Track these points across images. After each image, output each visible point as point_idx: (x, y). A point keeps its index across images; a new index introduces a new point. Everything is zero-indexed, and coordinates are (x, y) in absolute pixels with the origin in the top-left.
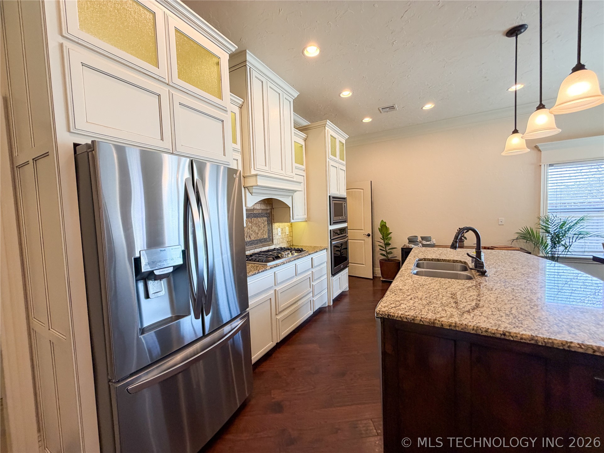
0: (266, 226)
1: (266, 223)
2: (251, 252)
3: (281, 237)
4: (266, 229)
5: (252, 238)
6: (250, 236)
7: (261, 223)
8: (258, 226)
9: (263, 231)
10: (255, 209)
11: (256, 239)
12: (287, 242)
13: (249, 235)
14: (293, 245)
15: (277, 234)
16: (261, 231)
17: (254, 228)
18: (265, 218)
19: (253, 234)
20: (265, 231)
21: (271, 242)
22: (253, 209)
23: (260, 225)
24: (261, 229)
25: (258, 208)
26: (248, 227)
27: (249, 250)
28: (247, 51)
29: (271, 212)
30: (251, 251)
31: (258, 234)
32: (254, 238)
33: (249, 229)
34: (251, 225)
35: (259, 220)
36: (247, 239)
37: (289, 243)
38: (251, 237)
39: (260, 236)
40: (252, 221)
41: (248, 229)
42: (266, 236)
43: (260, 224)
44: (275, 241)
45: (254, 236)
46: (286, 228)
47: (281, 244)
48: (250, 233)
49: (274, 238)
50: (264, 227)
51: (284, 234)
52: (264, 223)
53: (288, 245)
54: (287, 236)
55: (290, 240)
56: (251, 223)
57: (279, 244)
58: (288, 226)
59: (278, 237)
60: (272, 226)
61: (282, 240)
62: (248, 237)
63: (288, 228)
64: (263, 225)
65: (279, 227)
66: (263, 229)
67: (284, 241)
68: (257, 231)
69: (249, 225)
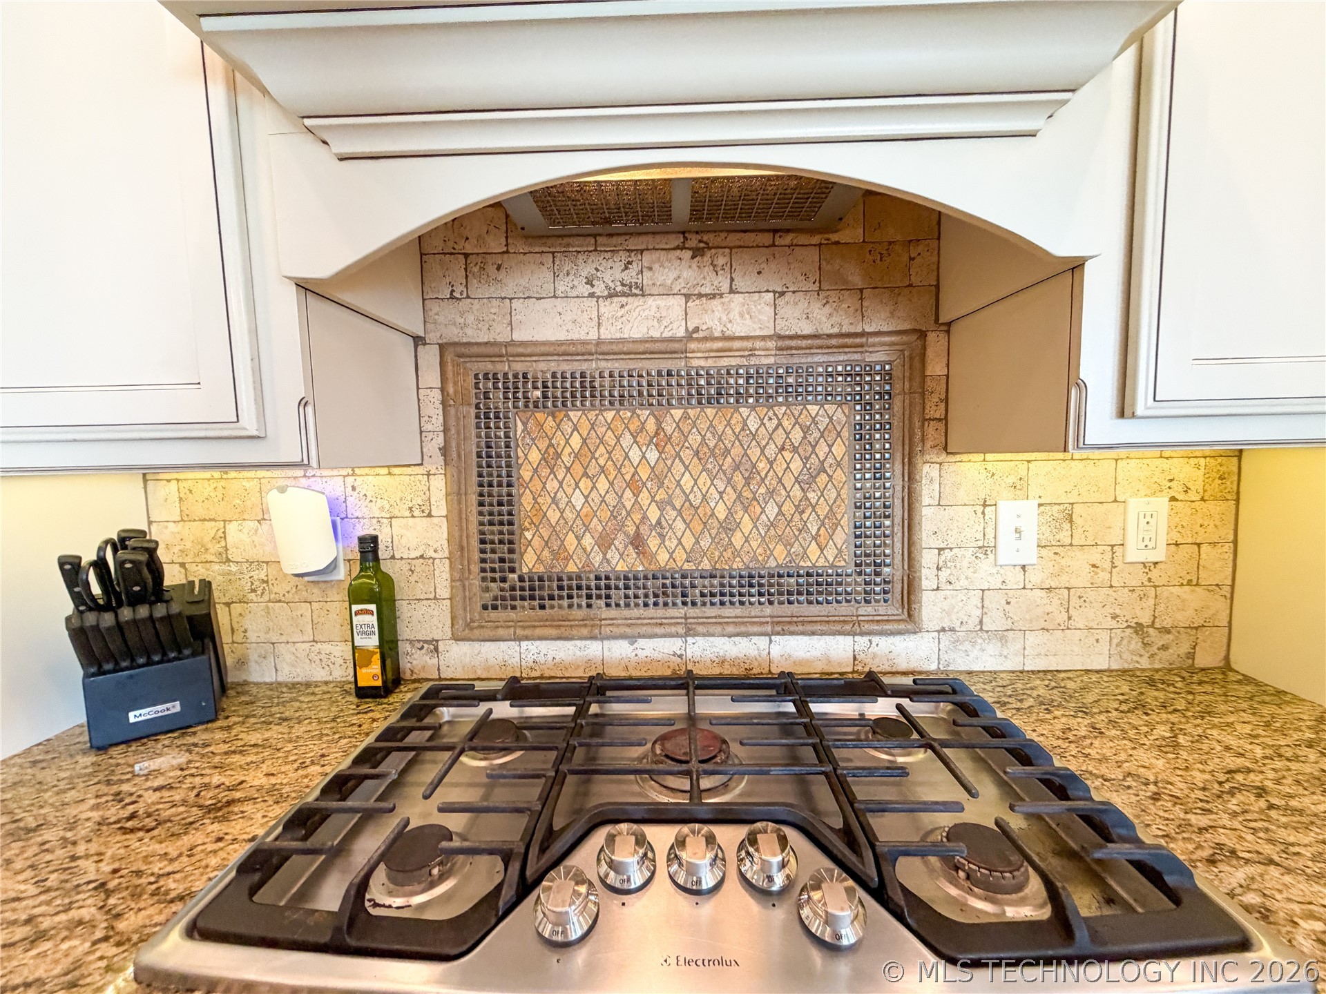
0: (839, 476)
1: (839, 450)
2: (648, 652)
3: (1034, 577)
4: (836, 494)
5: (663, 557)
6: (637, 542)
7: (771, 450)
8: (737, 467)
9: (788, 508)
10: (705, 339)
11: (706, 565)
12: (1139, 628)
13: (631, 530)
14: (1227, 667)
15: (986, 549)
16: (771, 510)
17: (687, 482)
18: (830, 408)
19: (679, 525)
20: (823, 510)
22: (690, 336)
23: (762, 465)
24: (772, 493)
25: (738, 329)
26: (628, 472)
27: (632, 639)
29: (916, 358)
30: (641, 643)
31: (729, 526)
32: (680, 556)
33: (635, 485)
34: (653, 455)
35: (753, 424)
36: (613, 555)
37: (1158, 639)
38: (653, 543)
40: (669, 427)
41: (619, 484)
43: (754, 453)
44: (931, 607)
45: (688, 541)
46: (1136, 505)
47: (1032, 639)
48: (645, 517)
49: (927, 578)
50: (806, 481)
51: (1095, 556)
52: (806, 450)
53: (1145, 663)
54: (1138, 578)
55: (1183, 618)
56: (660, 439)
57: (1001, 636)
58: (1157, 491)
59: (986, 573)
60: (911, 478)
61: (1054, 605)
62: (620, 540)
63: (1162, 503)
64: (796, 465)
65: (1019, 488)
66: (797, 493)
67: (1079, 620)
68: (721, 513)
69: (635, 455)
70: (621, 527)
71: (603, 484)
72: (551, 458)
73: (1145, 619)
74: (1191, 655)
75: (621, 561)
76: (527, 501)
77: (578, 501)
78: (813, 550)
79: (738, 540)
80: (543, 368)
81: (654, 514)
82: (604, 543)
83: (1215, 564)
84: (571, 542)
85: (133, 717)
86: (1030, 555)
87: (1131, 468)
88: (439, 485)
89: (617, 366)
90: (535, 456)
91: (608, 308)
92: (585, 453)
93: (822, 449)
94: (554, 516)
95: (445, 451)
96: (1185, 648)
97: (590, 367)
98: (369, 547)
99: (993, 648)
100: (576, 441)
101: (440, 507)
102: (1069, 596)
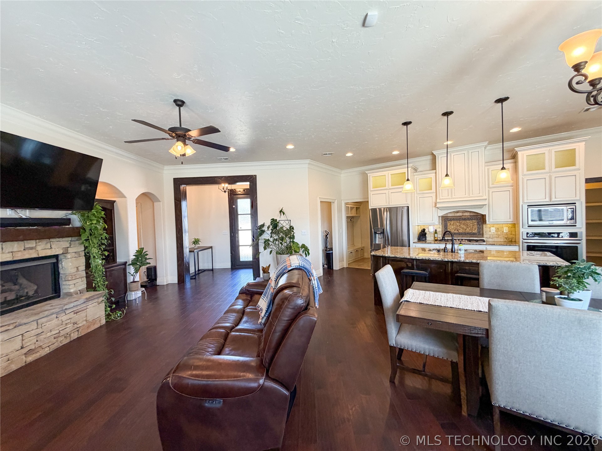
1: (476, 224)
3: (495, 234)
4: (476, 226)
6: (458, 230)
7: (470, 224)
8: (466, 225)
12: (506, 238)
15: (490, 231)
16: (470, 228)
17: (462, 226)
18: (475, 221)
19: (461, 229)
20: (474, 228)
21: (481, 236)
22: (462, 215)
25: (467, 215)
28: (433, 152)
29: (483, 217)
31: (466, 229)
33: (458, 226)
34: (459, 224)
35: (468, 222)
36: (455, 231)
37: (508, 239)
38: (459, 230)
39: (468, 230)
42: (476, 231)
43: (468, 224)
44: (485, 236)
46: (505, 228)
47: (495, 238)
49: (484, 233)
50: (473, 226)
51: (501, 232)
52: (473, 224)
53: (507, 241)
54: (506, 234)
55: (511, 237)
56: (460, 223)
57: (492, 238)
58: (507, 227)
59: (490, 233)
60: (482, 226)
61: (497, 236)
62: (456, 230)
63: (507, 228)
64: (472, 225)
65: (493, 227)
66: (472, 227)
67: (500, 237)
68: (465, 228)
69: (458, 224)
70: (456, 229)
71: (455, 226)
72: (450, 224)
73: (506, 237)
74: (512, 240)
75: (456, 232)
76: (448, 227)
77: (453, 227)
78: (474, 231)
79: (467, 230)
80: (450, 218)
81: (459, 228)
82: (455, 230)
83: (513, 233)
84: (452, 230)
85: (423, 239)
86: (494, 232)
87: (503, 225)
88: (441, 226)
89: (456, 218)
90: (449, 224)
91: (455, 214)
92: (454, 224)
93: (474, 224)
94: (450, 228)
95: (442, 224)
96: (511, 240)
97: (454, 218)
98: (436, 230)
99: (491, 239)
100: (452, 223)
101: (441, 228)
102: (499, 235)
